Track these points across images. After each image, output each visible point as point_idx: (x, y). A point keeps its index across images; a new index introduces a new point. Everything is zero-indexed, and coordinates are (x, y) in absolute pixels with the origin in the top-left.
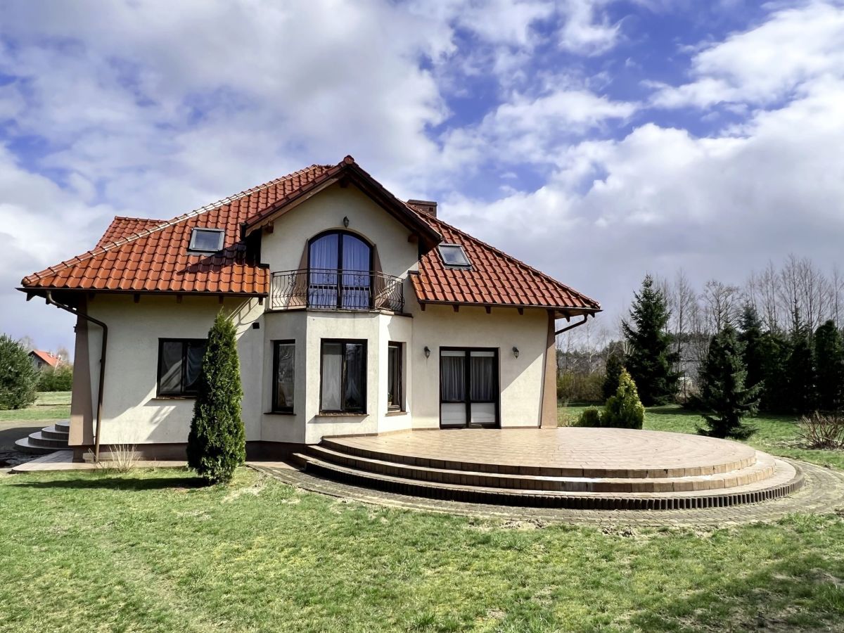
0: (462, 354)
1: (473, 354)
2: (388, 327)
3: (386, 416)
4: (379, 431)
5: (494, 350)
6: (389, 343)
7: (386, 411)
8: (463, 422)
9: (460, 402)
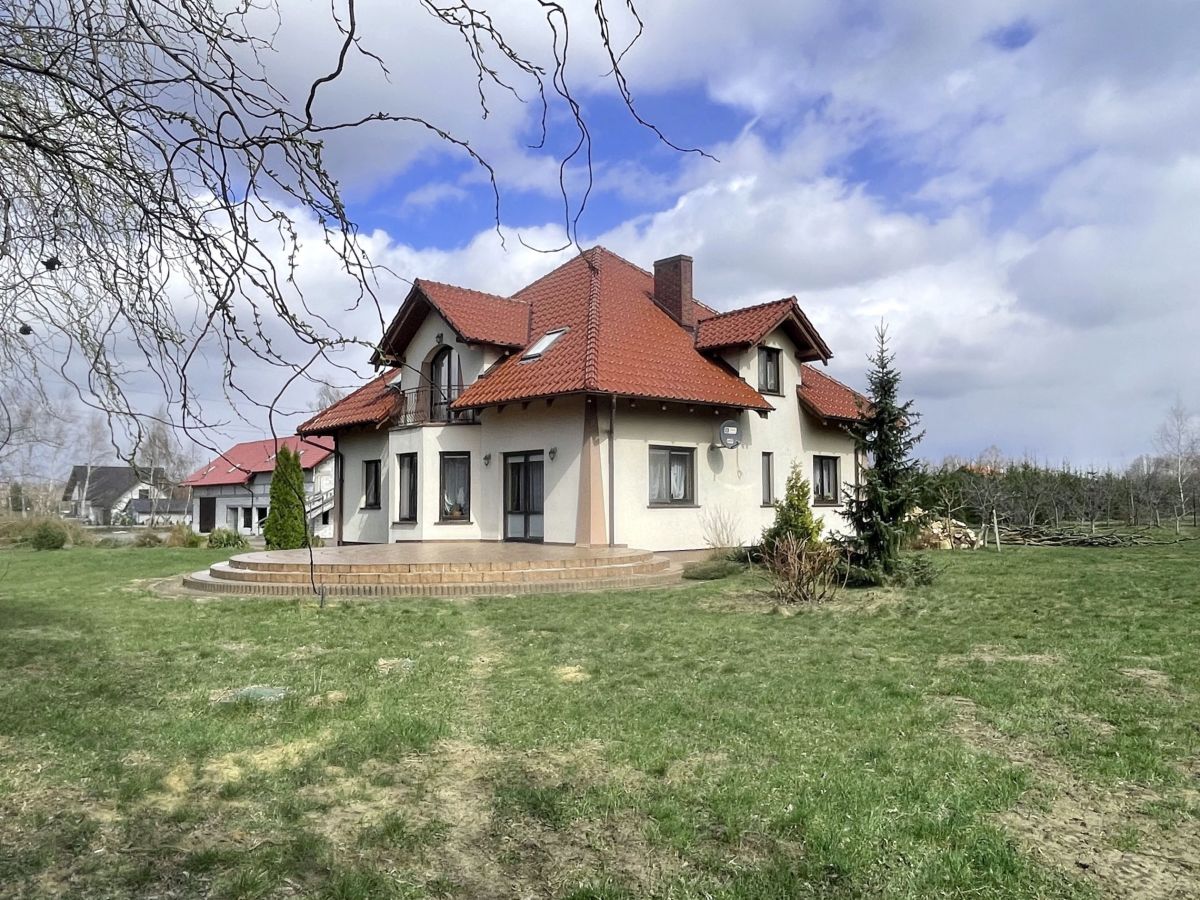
0: (521, 460)
1: (533, 459)
2: (438, 438)
3: (435, 524)
4: (424, 538)
5: (540, 452)
6: (442, 454)
7: (437, 520)
8: (522, 535)
9: (521, 513)
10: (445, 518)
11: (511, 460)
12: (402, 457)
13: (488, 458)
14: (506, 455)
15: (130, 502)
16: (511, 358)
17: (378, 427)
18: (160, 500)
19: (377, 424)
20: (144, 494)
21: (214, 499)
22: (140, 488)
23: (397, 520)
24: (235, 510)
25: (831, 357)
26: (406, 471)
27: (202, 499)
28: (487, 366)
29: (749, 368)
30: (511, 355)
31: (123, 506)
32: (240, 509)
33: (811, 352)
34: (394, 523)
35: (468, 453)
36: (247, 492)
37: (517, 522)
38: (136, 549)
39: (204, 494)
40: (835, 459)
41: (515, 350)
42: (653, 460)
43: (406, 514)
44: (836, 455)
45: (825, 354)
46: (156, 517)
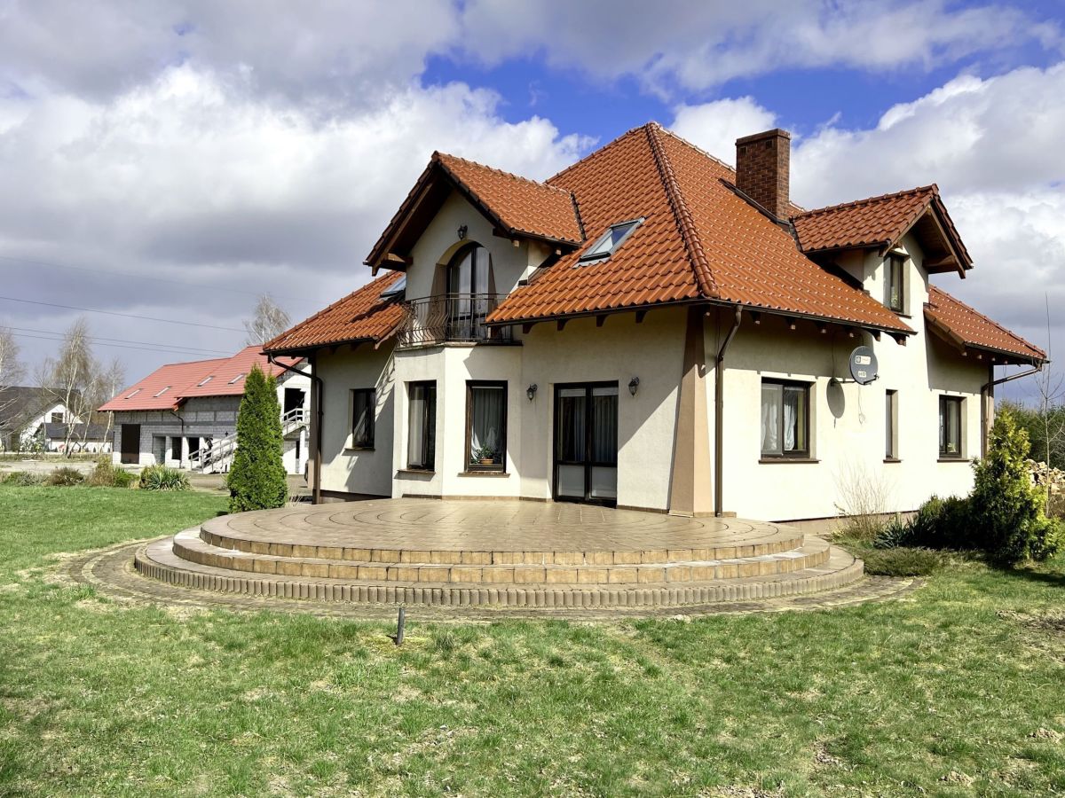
0: (581, 393)
1: (597, 392)
2: (465, 362)
3: (460, 475)
4: (444, 493)
5: (615, 384)
6: (469, 383)
7: (462, 470)
8: (581, 494)
9: (579, 464)
10: (473, 467)
11: (564, 393)
12: (412, 386)
13: (532, 390)
14: (558, 387)
15: (42, 425)
16: (563, 258)
17: (377, 346)
18: (77, 425)
19: (376, 342)
20: (57, 418)
21: (138, 426)
22: (54, 410)
23: (404, 467)
24: (163, 439)
25: (971, 267)
26: (418, 404)
27: (124, 426)
28: (531, 269)
29: (874, 278)
30: (563, 254)
31: (33, 431)
32: (168, 439)
33: (947, 260)
34: (400, 472)
35: (504, 384)
36: (176, 420)
37: (574, 474)
38: (53, 488)
39: (127, 420)
40: (959, 400)
41: (568, 248)
42: (766, 399)
43: (416, 459)
44: (963, 395)
45: (962, 263)
46: (72, 444)
